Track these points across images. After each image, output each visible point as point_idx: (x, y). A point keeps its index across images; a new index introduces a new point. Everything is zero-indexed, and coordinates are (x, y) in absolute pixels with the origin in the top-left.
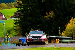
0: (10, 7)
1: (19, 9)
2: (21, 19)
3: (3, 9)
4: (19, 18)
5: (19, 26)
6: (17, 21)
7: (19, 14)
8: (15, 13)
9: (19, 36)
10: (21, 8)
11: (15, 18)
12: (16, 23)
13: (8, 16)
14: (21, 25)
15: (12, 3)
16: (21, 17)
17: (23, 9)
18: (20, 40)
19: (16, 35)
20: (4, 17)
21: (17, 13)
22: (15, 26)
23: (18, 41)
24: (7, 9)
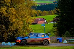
0: (50, 14)
1: (57, 15)
2: (58, 23)
3: (45, 15)
4: (57, 22)
5: (57, 29)
6: (56, 25)
7: (57, 19)
8: (54, 19)
9: (57, 36)
10: (58, 14)
11: (54, 22)
12: (54, 26)
13: (49, 21)
14: (58, 28)
15: (51, 11)
16: (59, 22)
17: (60, 15)
18: (58, 40)
19: (54, 35)
20: (45, 21)
21: (55, 18)
22: (54, 28)
23: (56, 40)
24: (48, 15)
